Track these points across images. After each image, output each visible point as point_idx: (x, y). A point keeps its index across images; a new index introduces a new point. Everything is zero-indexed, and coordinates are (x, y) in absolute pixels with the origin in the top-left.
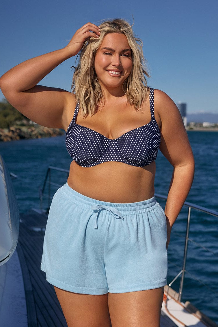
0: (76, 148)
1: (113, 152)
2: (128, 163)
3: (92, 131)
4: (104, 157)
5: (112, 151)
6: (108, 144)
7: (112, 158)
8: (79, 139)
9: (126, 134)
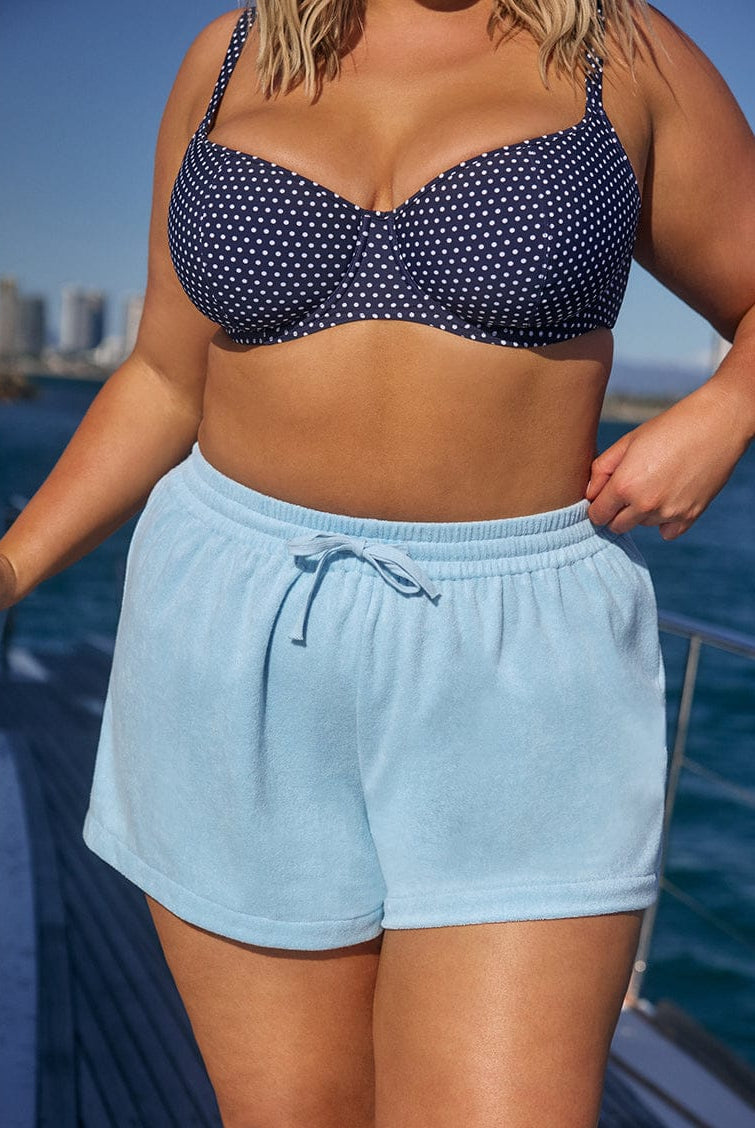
0: (199, 260)
1: (384, 274)
2: (455, 327)
3: (274, 173)
4: (339, 296)
5: (377, 269)
6: (358, 234)
7: (381, 305)
8: (209, 215)
9: (447, 174)
